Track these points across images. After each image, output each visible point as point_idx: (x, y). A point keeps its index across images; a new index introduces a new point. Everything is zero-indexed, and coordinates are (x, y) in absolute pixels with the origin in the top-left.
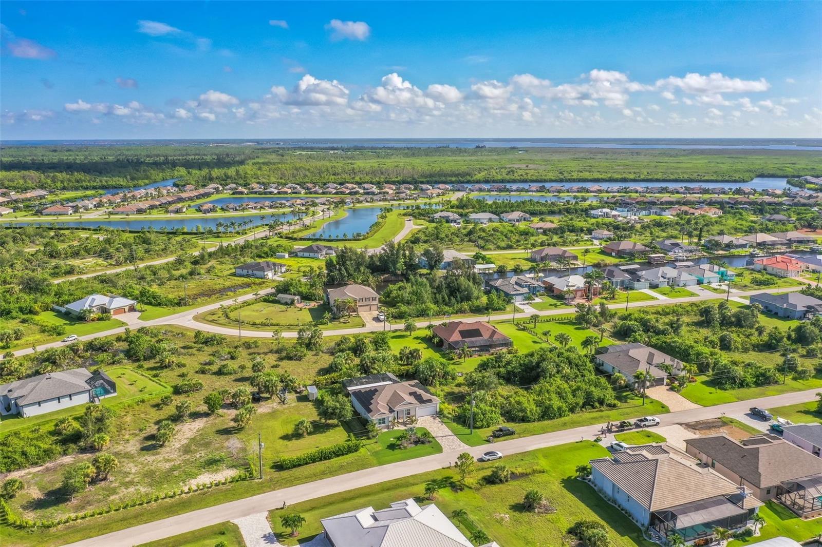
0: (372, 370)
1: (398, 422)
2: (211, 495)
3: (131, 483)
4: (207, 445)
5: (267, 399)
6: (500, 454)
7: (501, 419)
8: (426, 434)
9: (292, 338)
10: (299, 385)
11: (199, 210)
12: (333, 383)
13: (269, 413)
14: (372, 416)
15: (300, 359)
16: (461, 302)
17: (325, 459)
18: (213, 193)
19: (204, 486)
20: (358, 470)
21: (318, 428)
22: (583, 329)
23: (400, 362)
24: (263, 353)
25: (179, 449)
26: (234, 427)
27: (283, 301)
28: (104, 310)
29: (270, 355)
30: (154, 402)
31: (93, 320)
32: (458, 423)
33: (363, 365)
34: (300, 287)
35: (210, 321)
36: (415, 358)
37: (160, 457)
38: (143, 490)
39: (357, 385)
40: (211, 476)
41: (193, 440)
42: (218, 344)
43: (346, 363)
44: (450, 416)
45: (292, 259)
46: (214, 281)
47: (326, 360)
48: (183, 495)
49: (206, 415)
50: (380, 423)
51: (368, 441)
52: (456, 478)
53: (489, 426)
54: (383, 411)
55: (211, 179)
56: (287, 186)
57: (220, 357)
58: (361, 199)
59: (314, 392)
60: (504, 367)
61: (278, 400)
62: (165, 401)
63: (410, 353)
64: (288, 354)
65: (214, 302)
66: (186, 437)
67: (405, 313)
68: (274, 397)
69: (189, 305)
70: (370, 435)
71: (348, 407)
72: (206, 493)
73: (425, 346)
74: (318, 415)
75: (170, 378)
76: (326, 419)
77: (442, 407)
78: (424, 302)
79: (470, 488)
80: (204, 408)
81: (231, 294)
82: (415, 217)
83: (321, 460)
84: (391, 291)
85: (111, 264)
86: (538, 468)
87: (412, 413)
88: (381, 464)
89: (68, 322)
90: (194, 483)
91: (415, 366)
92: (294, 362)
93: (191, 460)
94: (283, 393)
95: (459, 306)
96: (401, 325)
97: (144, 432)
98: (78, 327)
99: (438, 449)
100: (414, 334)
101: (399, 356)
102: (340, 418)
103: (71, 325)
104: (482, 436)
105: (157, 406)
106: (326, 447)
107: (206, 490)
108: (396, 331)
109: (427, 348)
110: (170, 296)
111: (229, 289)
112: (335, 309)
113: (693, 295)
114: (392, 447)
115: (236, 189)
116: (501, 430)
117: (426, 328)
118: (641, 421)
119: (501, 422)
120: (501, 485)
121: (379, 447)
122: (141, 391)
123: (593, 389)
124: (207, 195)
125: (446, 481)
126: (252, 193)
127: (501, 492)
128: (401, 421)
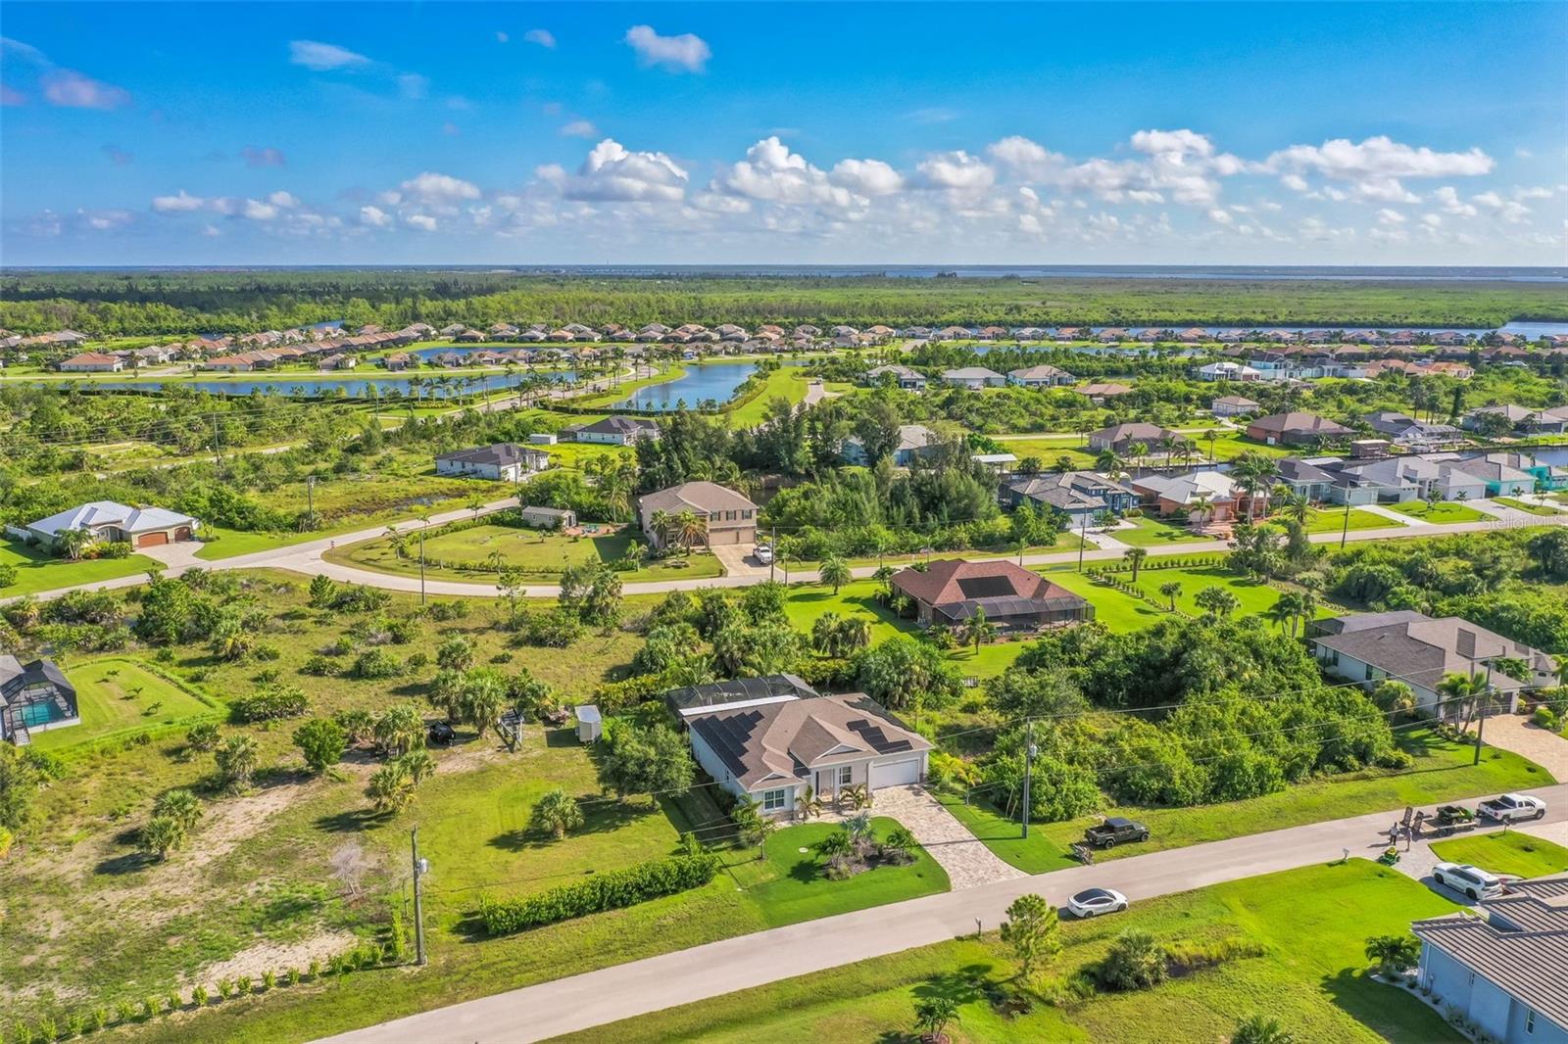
0: (743, 669)
1: (819, 803)
2: (259, 1016)
3: (36, 971)
4: (283, 858)
5: (469, 738)
6: (1121, 899)
7: (1100, 797)
8: (900, 837)
9: (549, 599)
10: (556, 702)
11: (382, 364)
12: (643, 699)
13: (470, 775)
14: (749, 785)
15: (563, 643)
16: (951, 525)
17: (613, 906)
18: (415, 340)
19: (244, 985)
20: (707, 941)
21: (596, 816)
22: (1252, 584)
23: (815, 653)
24: (475, 630)
25: (203, 870)
26: (367, 811)
27: (536, 523)
28: (119, 535)
29: (491, 635)
30: (170, 743)
31: (87, 557)
32: (983, 806)
33: (721, 657)
34: (578, 493)
35: (362, 562)
36: (850, 641)
37: (141, 894)
38: (61, 994)
39: (705, 703)
40: (272, 953)
41: (248, 845)
42: (368, 608)
43: (678, 652)
44: (959, 787)
45: (566, 445)
46: (385, 485)
47: (627, 647)
48: (177, 1015)
49: (302, 777)
50: (769, 805)
51: (737, 856)
52: (1003, 969)
53: (1070, 817)
54: (777, 770)
55: (417, 318)
56: (567, 328)
57: (365, 639)
58: (715, 347)
59: (592, 721)
60: (1086, 663)
61: (498, 741)
62: (199, 739)
63: (841, 629)
64: (534, 630)
65: (377, 523)
66: (231, 834)
67: (819, 547)
68: (488, 732)
69: (320, 529)
70: (743, 835)
71: (682, 759)
72: (248, 1007)
73: (875, 618)
74: (601, 780)
75: (233, 683)
76: (620, 791)
77: (937, 762)
78: (862, 523)
79: (1050, 1003)
80: (297, 760)
81: (421, 508)
82: (828, 378)
83: (599, 909)
84: (785, 502)
85: (170, 454)
86: (1242, 941)
87: (856, 780)
88: (774, 922)
89: (29, 561)
90: (215, 977)
91: (854, 659)
92: (547, 651)
93: (230, 902)
94: (514, 725)
95: (946, 534)
96: (812, 573)
97: (121, 820)
98: (52, 570)
99: (940, 882)
100: (845, 591)
101: (811, 637)
102: (659, 788)
103: (34, 565)
104: (1055, 843)
105: (176, 753)
106: (617, 870)
107: (248, 997)
108: (800, 584)
109: (880, 622)
110: (281, 512)
111: (418, 498)
112: (654, 536)
113: (1482, 517)
114: (804, 872)
115: (463, 332)
116: (1108, 827)
117: (873, 578)
118: (1494, 805)
119: (1101, 805)
120: (1141, 996)
121: (767, 873)
122: (147, 714)
123: (1335, 717)
124: (404, 342)
125: (972, 980)
126: (494, 339)
127: (1146, 1017)
128: (826, 798)
